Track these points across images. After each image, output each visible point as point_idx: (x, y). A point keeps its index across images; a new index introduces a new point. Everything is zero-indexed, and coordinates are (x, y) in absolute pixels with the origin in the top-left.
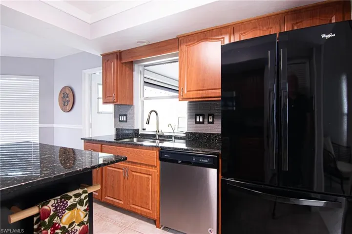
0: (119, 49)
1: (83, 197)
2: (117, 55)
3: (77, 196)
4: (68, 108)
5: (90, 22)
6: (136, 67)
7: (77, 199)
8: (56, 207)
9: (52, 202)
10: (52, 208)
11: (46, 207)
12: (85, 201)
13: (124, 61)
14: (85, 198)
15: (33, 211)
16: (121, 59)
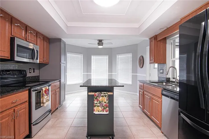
0: (155, 35)
1: (106, 94)
2: (155, 38)
3: (104, 94)
4: (142, 66)
5: (138, 27)
6: (168, 41)
7: (104, 95)
8: (98, 95)
9: (97, 93)
10: (97, 94)
11: (95, 93)
12: (107, 96)
13: (158, 40)
14: (107, 95)
15: (93, 93)
16: (157, 39)
